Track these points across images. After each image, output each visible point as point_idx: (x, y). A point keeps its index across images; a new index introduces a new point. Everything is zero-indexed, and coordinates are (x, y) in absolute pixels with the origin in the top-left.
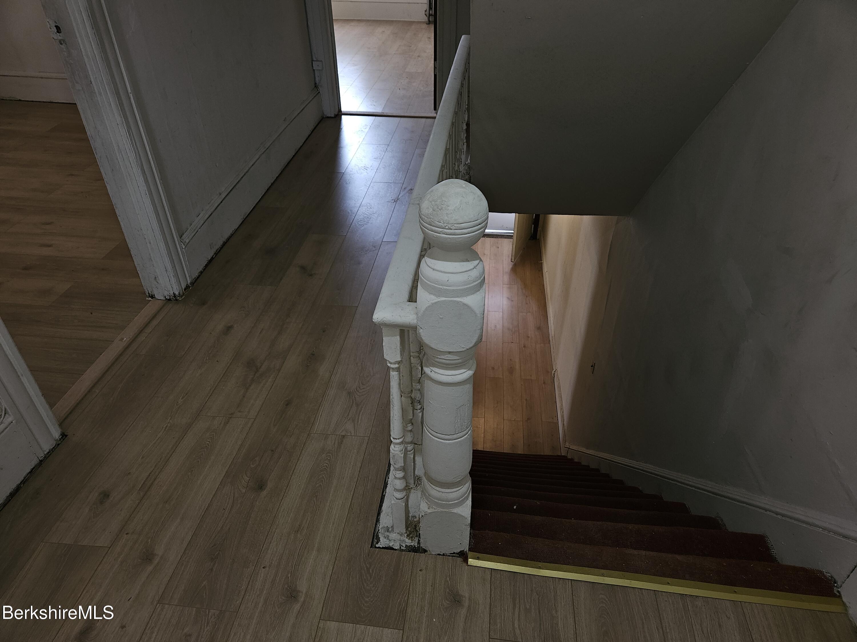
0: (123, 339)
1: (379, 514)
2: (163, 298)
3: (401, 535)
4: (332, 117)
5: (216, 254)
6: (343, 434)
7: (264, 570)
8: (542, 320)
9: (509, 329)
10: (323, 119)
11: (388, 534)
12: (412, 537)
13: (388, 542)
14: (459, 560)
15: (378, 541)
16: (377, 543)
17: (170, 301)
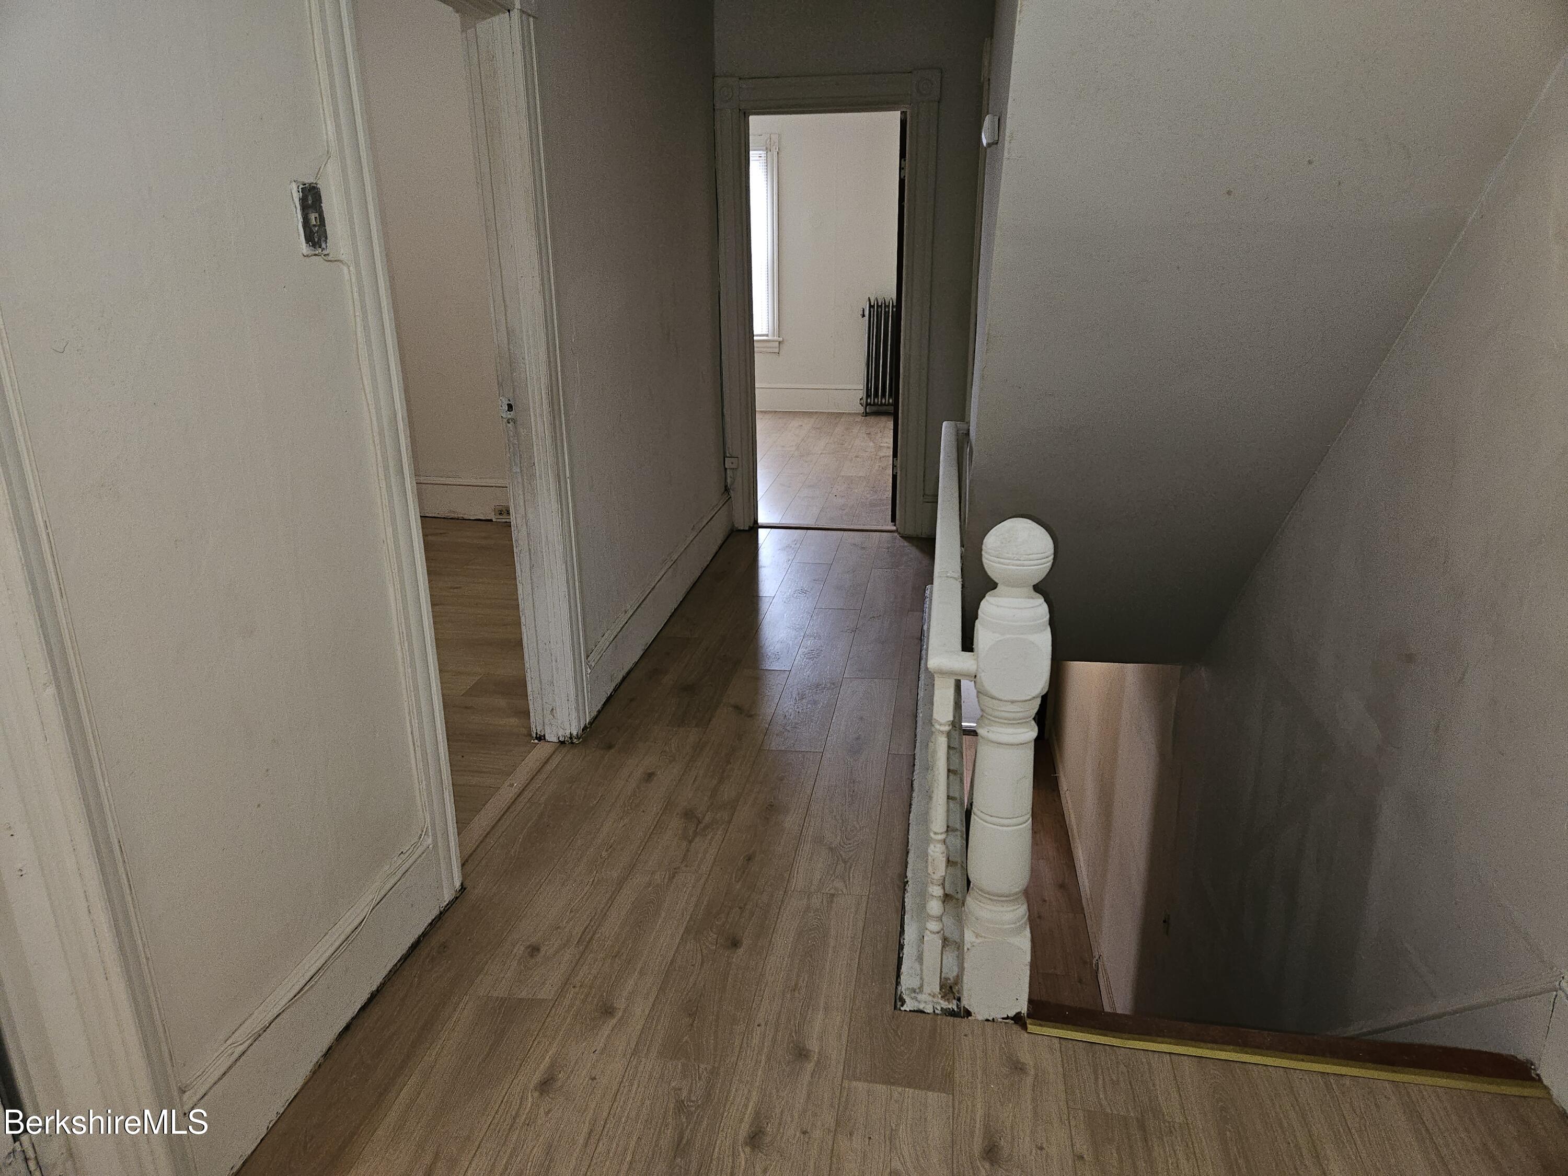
0: (513, 784)
1: (898, 976)
2: (555, 740)
3: (934, 997)
4: (746, 531)
5: (615, 690)
6: (832, 891)
7: (758, 1028)
10: (733, 532)
11: (916, 995)
12: (948, 999)
13: (916, 1004)
14: (1016, 1028)
15: (903, 1002)
16: (902, 1005)
17: (564, 745)
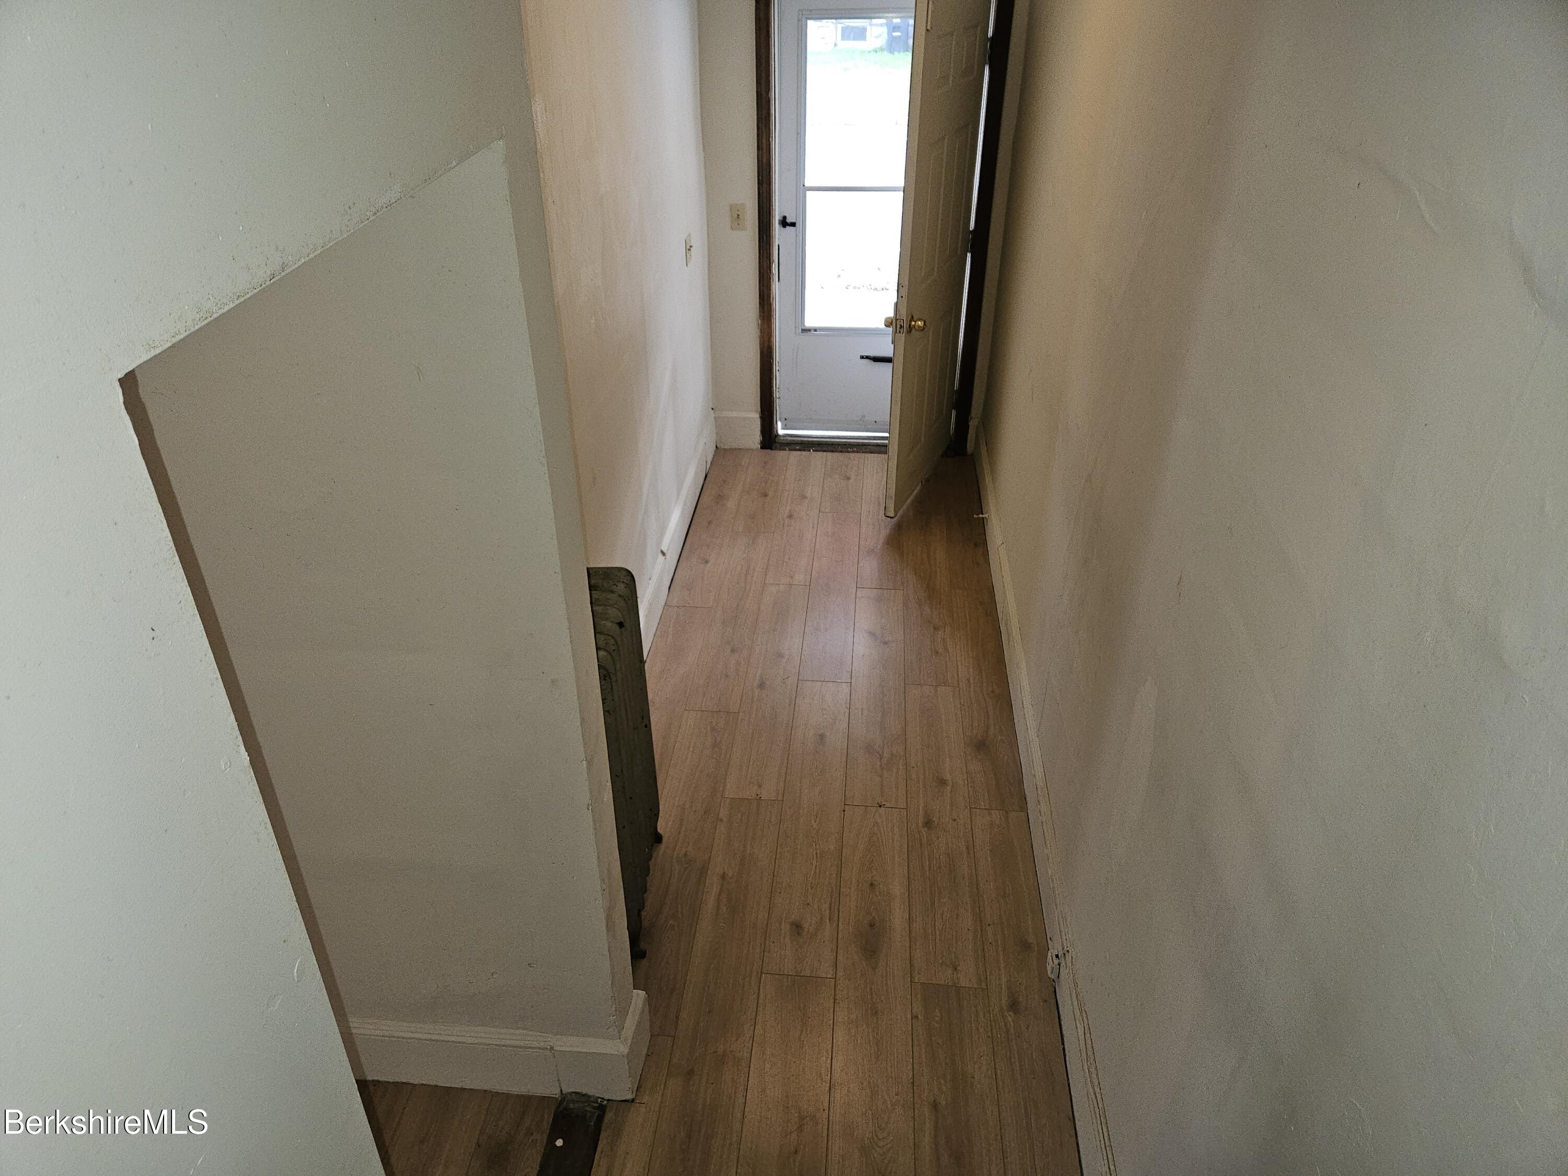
8: (991, 713)
9: (869, 749)
